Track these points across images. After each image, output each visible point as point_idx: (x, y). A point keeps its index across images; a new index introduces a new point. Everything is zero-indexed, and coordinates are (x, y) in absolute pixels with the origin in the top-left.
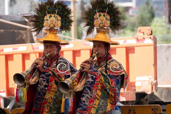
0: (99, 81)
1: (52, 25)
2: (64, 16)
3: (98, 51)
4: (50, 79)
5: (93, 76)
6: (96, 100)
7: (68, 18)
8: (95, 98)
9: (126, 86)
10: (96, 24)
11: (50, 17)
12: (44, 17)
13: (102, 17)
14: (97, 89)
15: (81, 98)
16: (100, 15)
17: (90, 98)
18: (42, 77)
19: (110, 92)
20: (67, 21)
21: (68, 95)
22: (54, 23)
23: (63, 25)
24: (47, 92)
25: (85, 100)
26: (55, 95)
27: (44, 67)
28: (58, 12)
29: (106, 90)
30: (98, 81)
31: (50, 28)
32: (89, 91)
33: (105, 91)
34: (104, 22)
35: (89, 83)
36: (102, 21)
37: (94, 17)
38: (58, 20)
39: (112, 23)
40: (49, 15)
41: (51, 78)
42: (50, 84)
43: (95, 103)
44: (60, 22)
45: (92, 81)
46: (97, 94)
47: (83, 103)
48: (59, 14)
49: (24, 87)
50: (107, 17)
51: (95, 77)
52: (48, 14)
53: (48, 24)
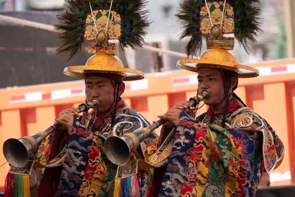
0: (202, 141)
1: (102, 35)
2: (127, 12)
3: (208, 90)
4: (90, 152)
5: (189, 130)
6: (198, 187)
7: (138, 16)
8: (195, 181)
9: (274, 164)
10: (205, 30)
11: (99, 16)
12: (84, 18)
13: (217, 11)
14: (199, 161)
15: (163, 184)
16: (212, 8)
17: (182, 181)
18: (73, 147)
19: (230, 168)
20: (135, 23)
21: (128, 170)
22: (106, 29)
23: (125, 34)
24: (84, 181)
25: (171, 187)
26: (102, 188)
27: (78, 123)
28: (114, 5)
29: (221, 162)
30: (200, 143)
31: (99, 42)
32: (180, 166)
33: (218, 165)
34: (221, 23)
35: (179, 148)
36: (217, 20)
37: (201, 12)
38: (114, 23)
39: (239, 24)
40: (96, 12)
41: (93, 148)
42: (90, 164)
43: (194, 192)
44: (120, 26)
45: (187, 141)
46: (199, 173)
47: (166, 193)
48: (117, 10)
49: (26, 172)
50: (228, 10)
51: (192, 132)
52: (94, 9)
53: (93, 33)
